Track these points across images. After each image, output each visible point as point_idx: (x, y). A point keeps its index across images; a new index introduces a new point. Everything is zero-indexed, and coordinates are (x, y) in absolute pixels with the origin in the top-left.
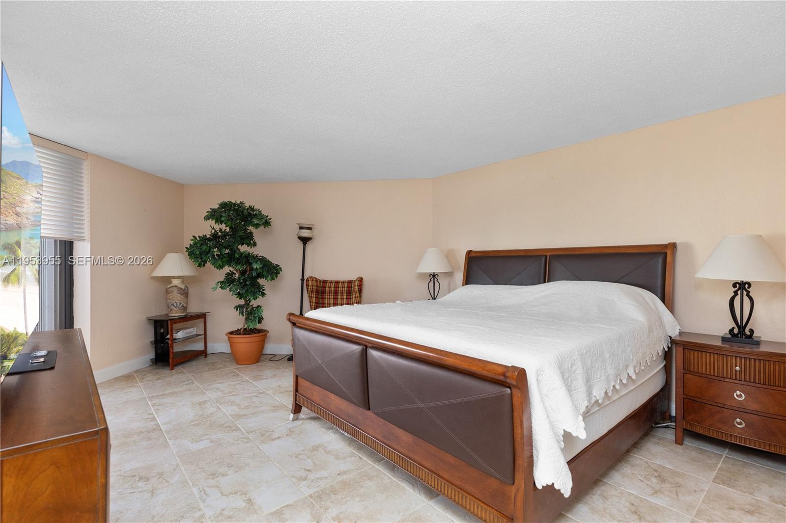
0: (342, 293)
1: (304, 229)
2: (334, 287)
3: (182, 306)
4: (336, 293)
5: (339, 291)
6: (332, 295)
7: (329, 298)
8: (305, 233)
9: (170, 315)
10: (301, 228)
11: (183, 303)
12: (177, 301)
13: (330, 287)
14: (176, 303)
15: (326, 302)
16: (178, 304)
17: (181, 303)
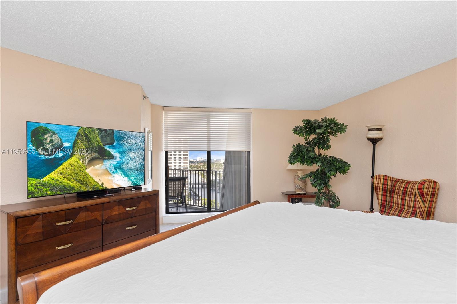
0: (411, 194)
1: (373, 130)
2: (404, 187)
3: (300, 188)
4: (404, 194)
5: (408, 192)
6: (401, 195)
7: (398, 198)
8: (374, 135)
9: (296, 192)
10: (370, 130)
11: (301, 186)
12: (297, 184)
13: (399, 187)
14: (297, 185)
15: (395, 202)
16: (298, 186)
17: (300, 186)
